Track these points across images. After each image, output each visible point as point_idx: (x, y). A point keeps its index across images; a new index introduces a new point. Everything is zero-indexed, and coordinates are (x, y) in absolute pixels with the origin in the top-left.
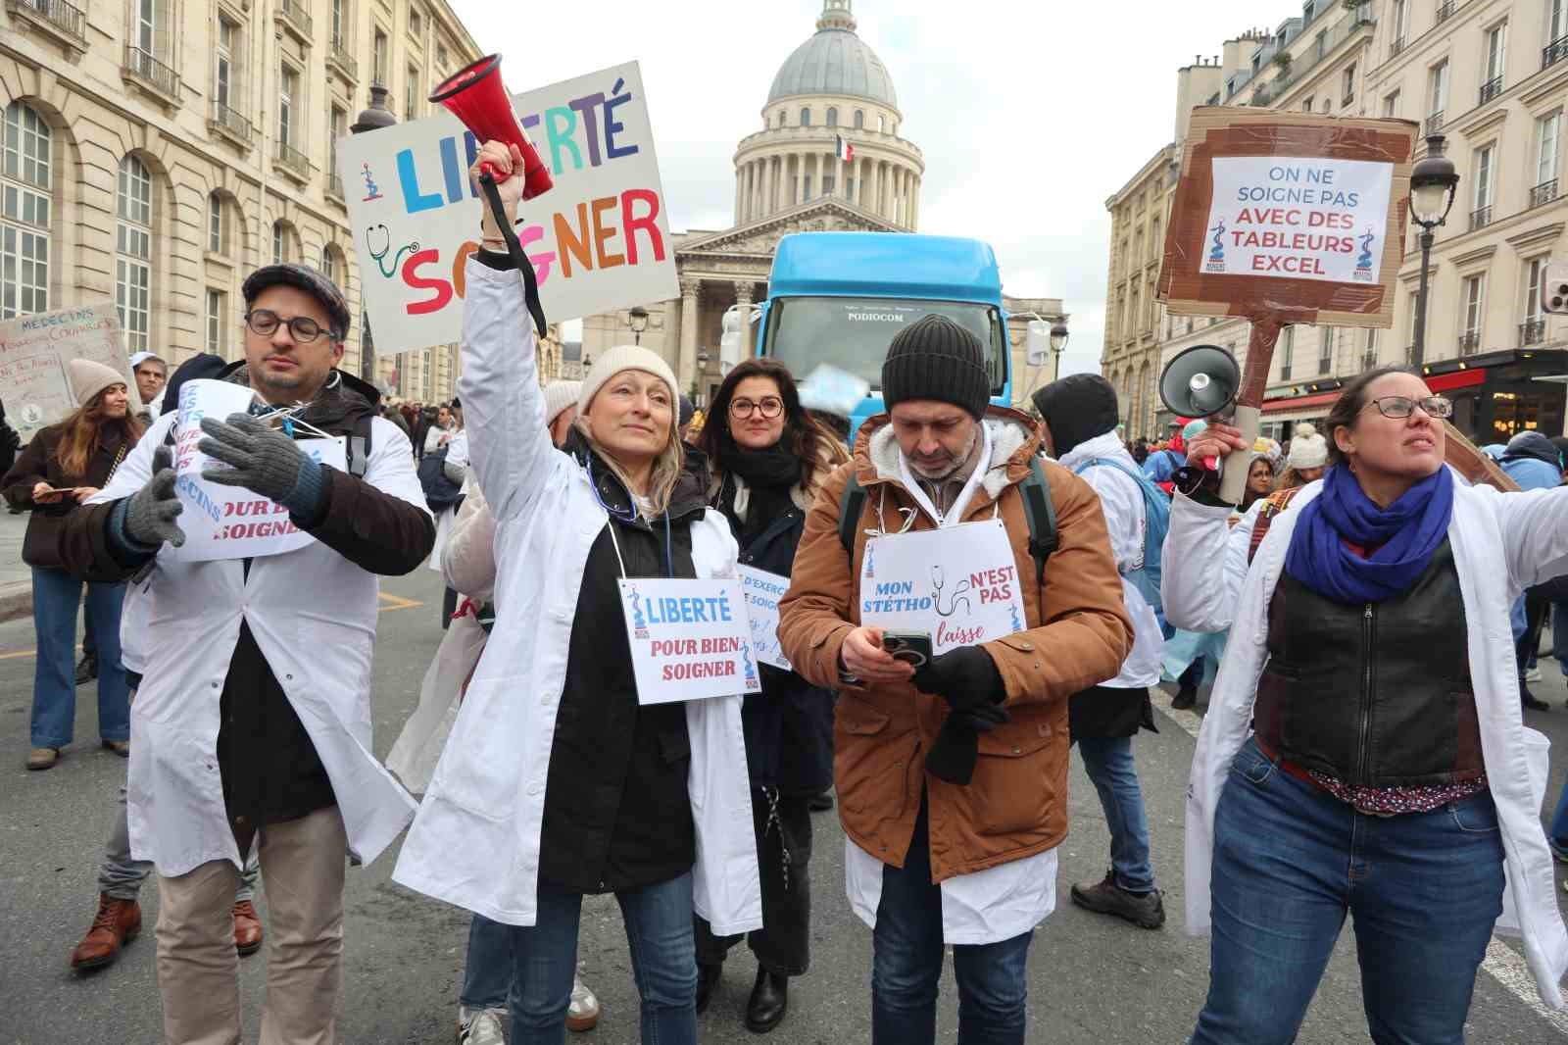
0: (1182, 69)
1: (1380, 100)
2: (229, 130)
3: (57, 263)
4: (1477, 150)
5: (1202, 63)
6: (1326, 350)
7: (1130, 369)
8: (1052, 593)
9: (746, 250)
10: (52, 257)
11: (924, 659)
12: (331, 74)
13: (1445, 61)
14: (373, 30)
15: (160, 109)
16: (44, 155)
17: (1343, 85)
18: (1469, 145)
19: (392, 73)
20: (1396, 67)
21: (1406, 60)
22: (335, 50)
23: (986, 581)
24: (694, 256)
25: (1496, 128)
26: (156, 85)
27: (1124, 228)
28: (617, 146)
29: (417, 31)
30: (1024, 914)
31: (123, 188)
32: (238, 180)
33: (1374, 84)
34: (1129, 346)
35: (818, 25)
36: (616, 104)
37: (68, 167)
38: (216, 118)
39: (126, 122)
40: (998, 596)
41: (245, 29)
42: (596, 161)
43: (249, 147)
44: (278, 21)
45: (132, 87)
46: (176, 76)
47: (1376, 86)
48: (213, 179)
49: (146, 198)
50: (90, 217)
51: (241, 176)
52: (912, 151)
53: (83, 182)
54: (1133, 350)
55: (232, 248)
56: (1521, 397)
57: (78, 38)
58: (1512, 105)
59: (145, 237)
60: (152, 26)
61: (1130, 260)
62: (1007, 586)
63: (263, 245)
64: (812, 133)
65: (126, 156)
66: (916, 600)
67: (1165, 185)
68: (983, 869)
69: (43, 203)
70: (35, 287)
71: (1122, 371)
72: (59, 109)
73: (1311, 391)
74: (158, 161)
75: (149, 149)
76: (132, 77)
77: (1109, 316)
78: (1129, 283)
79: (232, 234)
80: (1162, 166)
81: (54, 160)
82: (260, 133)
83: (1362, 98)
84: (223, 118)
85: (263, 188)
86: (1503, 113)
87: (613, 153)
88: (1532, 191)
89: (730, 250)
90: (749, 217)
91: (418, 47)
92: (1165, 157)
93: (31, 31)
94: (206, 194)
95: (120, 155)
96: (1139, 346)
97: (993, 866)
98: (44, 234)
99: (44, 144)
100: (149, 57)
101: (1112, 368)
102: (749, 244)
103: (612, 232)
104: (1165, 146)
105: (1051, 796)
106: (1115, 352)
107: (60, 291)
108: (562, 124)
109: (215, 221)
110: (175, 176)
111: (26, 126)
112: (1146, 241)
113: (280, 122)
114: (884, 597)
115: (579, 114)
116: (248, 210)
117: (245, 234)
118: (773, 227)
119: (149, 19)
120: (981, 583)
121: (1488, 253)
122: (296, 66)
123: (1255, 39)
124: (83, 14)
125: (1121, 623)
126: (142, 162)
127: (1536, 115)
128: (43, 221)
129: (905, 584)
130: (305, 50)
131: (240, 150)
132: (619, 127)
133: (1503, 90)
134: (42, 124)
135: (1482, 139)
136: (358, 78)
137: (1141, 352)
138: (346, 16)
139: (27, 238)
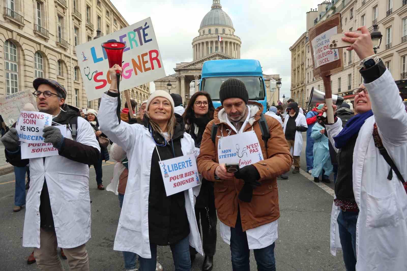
0: (307, 13)
1: (360, 17)
2: (62, 44)
3: (20, 81)
4: (387, 28)
5: (312, 11)
6: (350, 83)
7: (298, 91)
8: (270, 150)
9: (196, 67)
10: (19, 79)
11: (237, 170)
12: (87, 28)
13: (377, 6)
14: (97, 16)
15: (44, 40)
16: (15, 54)
17: (350, 14)
18: (385, 27)
19: (102, 27)
20: (363, 8)
21: (366, 6)
22: (88, 22)
23: (251, 147)
24: (183, 69)
25: (391, 22)
26: (42, 34)
27: (295, 55)
28: (147, 39)
29: (108, 16)
30: (270, 239)
31: (36, 61)
32: (65, 57)
33: (358, 13)
34: (297, 86)
35: (212, 8)
36: (145, 29)
37: (21, 56)
38: (58, 41)
39: (35, 44)
40: (255, 151)
41: (64, 18)
42: (141, 44)
43: (67, 48)
44: (73, 16)
45: (36, 35)
46: (47, 31)
47: (359, 14)
48: (58, 57)
49: (41, 63)
50: (27, 68)
51: (65, 56)
52: (238, 39)
53: (25, 60)
54: (299, 87)
55: (64, 74)
56: (403, 93)
57: (22, 23)
58: (395, 16)
59: (42, 73)
60: (41, 19)
61: (297, 63)
62: (257, 148)
63: (72, 73)
64: (212, 35)
65: (36, 52)
66: (232, 154)
67: (305, 43)
68: (257, 227)
69: (15, 65)
70: (14, 87)
71: (296, 92)
72: (18, 41)
73: (346, 94)
74: (44, 53)
75: (42, 50)
76: (36, 32)
77: (292, 78)
78: (297, 69)
79: (64, 71)
80: (304, 38)
81: (18, 54)
82: (70, 44)
83: (355, 17)
84: (60, 41)
85: (71, 59)
86: (393, 18)
87: (146, 41)
88: (402, 38)
89: (192, 67)
90: (197, 58)
91: (109, 20)
92: (304, 36)
93: (10, 22)
94: (57, 61)
95: (34, 52)
96: (300, 85)
97: (260, 226)
98: (16, 74)
99: (15, 51)
100: (41, 27)
101: (293, 91)
102: (197, 65)
103: (147, 62)
104: (304, 33)
105: (274, 206)
106: (294, 87)
107: (21, 88)
108: (132, 36)
109: (59, 68)
110: (49, 57)
111: (10, 46)
112: (301, 58)
113: (75, 41)
114: (224, 154)
115: (136, 33)
116: (68, 64)
117: (67, 70)
118: (203, 61)
119: (40, 17)
120: (250, 148)
121: (391, 55)
122: (78, 27)
123: (326, 3)
124: (23, 17)
125: (289, 156)
126: (40, 54)
127: (402, 18)
128: (16, 70)
129: (229, 150)
130: (80, 23)
131: (65, 49)
132: (147, 35)
133: (393, 12)
134: (14, 45)
135: (388, 25)
136: (94, 29)
137: (301, 87)
138: (90, 13)
139: (12, 75)
